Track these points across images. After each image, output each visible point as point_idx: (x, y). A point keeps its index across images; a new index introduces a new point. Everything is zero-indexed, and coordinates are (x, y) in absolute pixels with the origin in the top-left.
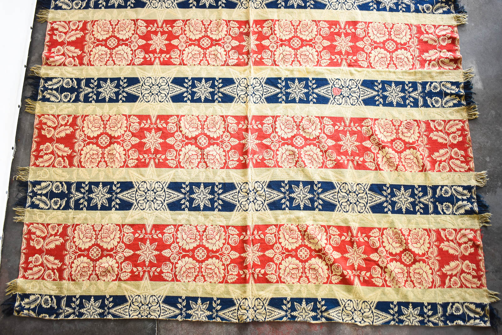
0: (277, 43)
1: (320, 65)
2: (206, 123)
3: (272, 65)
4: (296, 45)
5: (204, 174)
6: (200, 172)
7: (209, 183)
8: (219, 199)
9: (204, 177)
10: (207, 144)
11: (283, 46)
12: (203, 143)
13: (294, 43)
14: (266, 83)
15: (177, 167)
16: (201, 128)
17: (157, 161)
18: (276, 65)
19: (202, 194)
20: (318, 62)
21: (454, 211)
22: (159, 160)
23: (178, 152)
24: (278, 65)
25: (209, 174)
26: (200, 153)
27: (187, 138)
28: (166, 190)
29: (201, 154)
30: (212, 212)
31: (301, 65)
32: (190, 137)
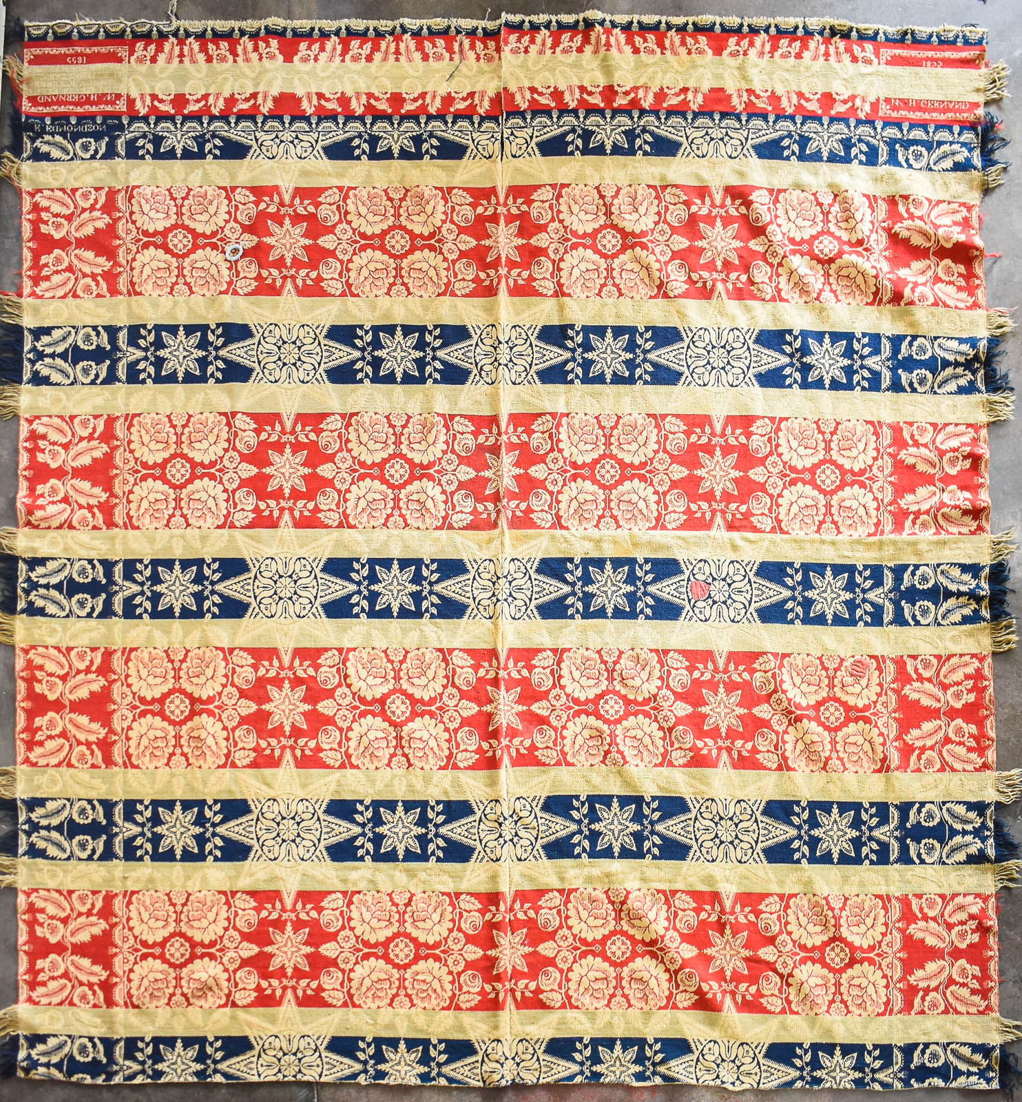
0: (566, 471)
1: (664, 528)
2: (404, 666)
3: (553, 527)
4: (608, 476)
5: (404, 782)
6: (394, 777)
7: (414, 801)
8: (437, 835)
9: (404, 789)
10: (408, 714)
11: (579, 480)
12: (398, 712)
13: (603, 471)
14: (538, 571)
15: (342, 766)
16: (394, 678)
17: (298, 753)
18: (562, 527)
19: (400, 825)
20: (658, 519)
21: (944, 856)
22: (303, 751)
23: (345, 732)
24: (567, 528)
25: (414, 781)
26: (394, 734)
27: (363, 700)
28: (322, 817)
29: (396, 738)
30: (423, 864)
31: (619, 526)
32: (369, 698)
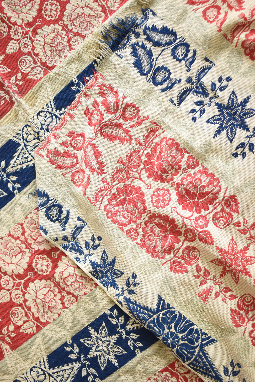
0: (27, 33)
1: (112, 12)
2: (26, 235)
3: (46, 73)
4: (53, 13)
5: (82, 312)
6: (73, 313)
7: (97, 320)
8: (128, 333)
9: (84, 316)
10: (51, 265)
11: (39, 31)
12: (44, 268)
13: (48, 13)
14: (58, 108)
15: (39, 329)
16: (27, 247)
17: (8, 339)
18: (51, 68)
19: (101, 343)
20: (104, 10)
22: (9, 336)
23: (24, 305)
24: (54, 67)
25: (87, 307)
26: (53, 284)
27: (20, 276)
28: (51, 372)
29: (55, 286)
30: (134, 360)
31: (84, 37)
32: (22, 272)
